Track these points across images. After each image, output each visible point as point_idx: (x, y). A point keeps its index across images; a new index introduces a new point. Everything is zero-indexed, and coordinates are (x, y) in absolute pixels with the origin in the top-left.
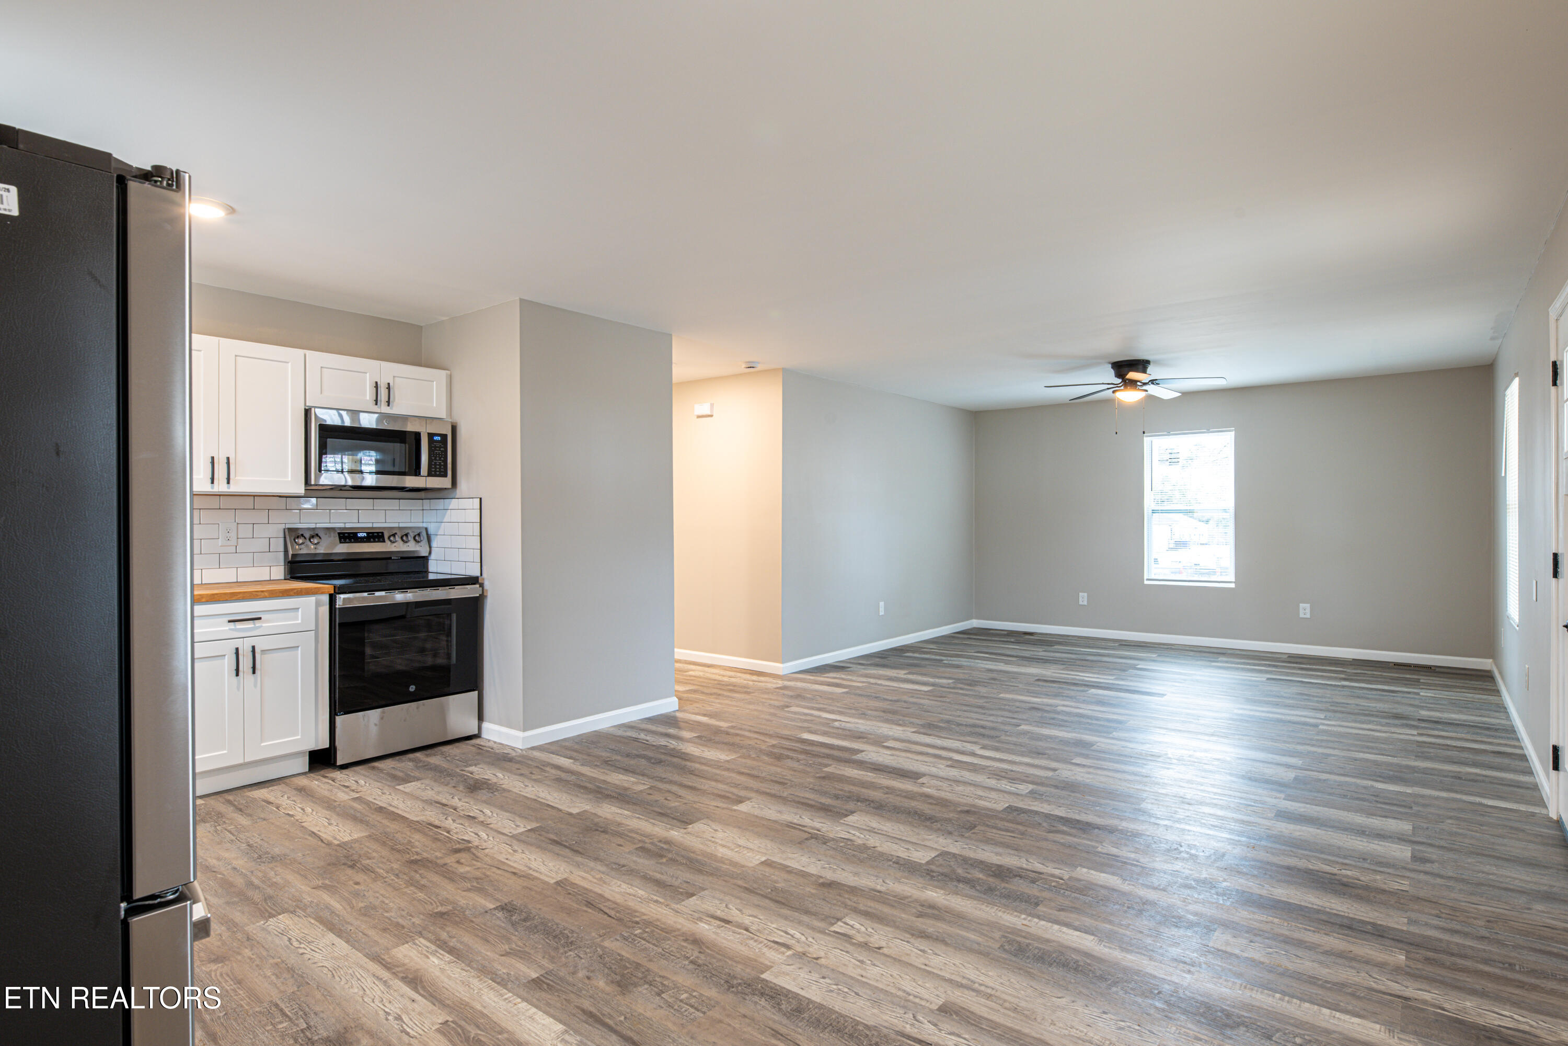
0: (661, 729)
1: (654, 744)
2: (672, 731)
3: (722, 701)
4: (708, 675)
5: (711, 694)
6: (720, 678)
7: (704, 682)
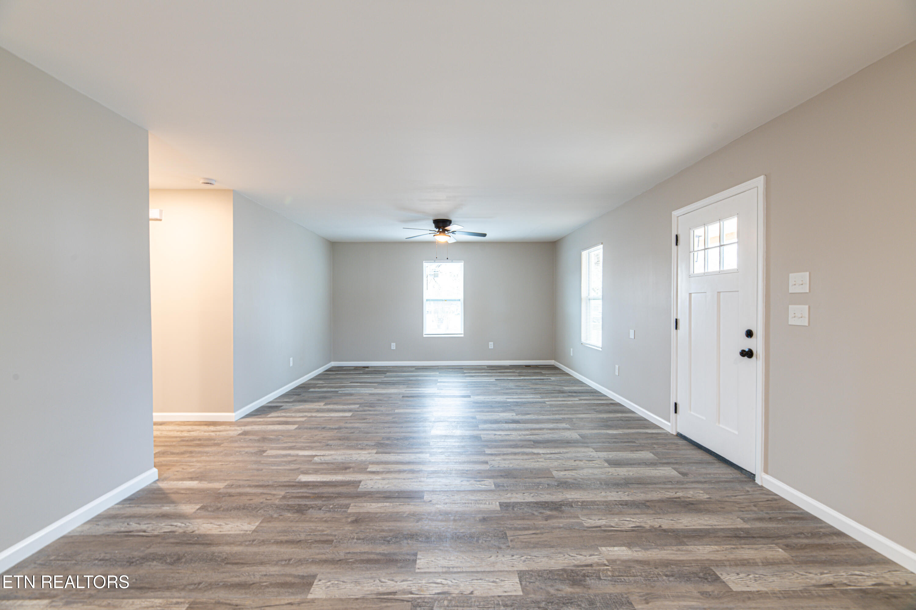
0: (152, 509)
1: (156, 533)
2: (167, 509)
3: (199, 459)
4: (165, 433)
5: (182, 453)
6: (179, 434)
7: (166, 441)
